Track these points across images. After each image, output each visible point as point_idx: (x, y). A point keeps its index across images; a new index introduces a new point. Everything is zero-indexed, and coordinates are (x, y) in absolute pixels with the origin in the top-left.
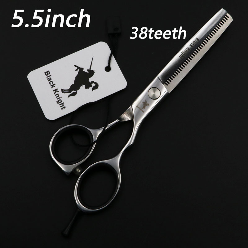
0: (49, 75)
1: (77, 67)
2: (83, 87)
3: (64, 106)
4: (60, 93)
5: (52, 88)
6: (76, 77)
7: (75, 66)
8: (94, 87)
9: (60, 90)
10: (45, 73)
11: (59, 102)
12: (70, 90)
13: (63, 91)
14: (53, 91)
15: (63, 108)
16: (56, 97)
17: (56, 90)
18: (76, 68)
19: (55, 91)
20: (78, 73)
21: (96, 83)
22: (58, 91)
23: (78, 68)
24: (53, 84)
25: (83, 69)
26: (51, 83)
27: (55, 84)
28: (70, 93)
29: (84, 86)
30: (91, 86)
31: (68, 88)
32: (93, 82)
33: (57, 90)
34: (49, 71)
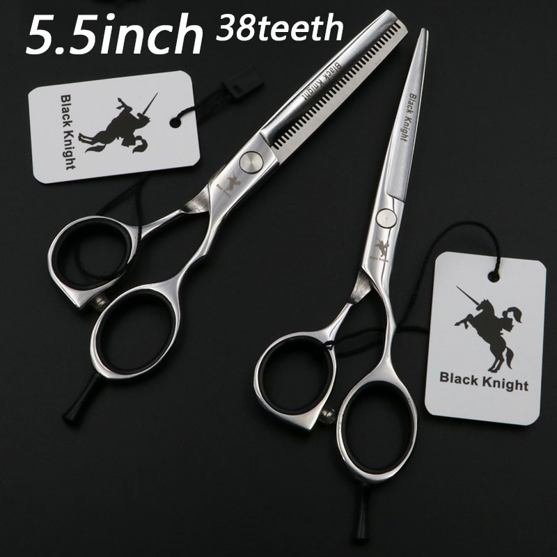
0: (67, 103)
1: (122, 103)
2: (118, 141)
3: (73, 164)
4: (75, 141)
5: (64, 126)
6: (114, 121)
7: (120, 100)
8: (139, 146)
9: (76, 135)
10: (62, 97)
11: (68, 155)
12: (94, 140)
13: (81, 138)
14: (65, 132)
15: (70, 167)
16: (66, 145)
17: (69, 133)
18: (120, 104)
19: (66, 134)
20: (120, 114)
21: (144, 142)
22: (72, 136)
23: (124, 105)
24: (69, 120)
25: (131, 109)
26: (66, 117)
27: (71, 122)
28: (92, 144)
29: (121, 140)
30: (134, 144)
31: (93, 135)
32: (139, 138)
33: (71, 133)
34: (69, 96)
